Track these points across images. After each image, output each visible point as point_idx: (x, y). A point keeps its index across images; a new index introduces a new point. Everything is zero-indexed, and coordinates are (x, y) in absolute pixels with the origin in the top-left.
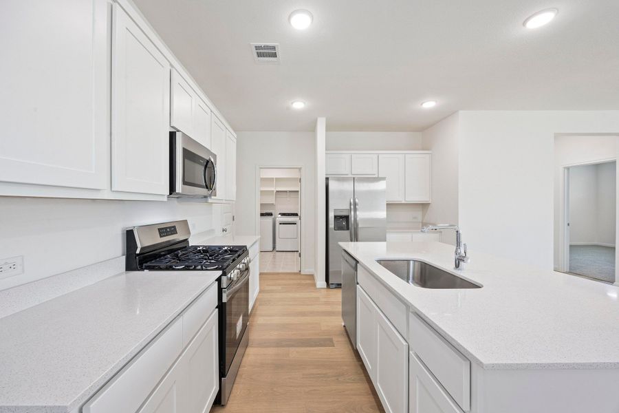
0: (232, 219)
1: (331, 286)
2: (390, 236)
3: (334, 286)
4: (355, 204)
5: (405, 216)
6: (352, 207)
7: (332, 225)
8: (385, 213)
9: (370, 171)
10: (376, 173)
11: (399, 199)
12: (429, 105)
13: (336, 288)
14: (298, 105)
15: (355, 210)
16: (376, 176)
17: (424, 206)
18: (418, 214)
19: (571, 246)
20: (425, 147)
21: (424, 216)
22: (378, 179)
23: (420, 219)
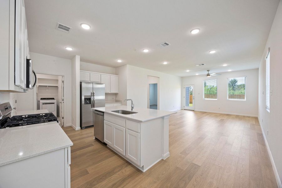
0: (15, 101)
1: (83, 128)
2: (106, 105)
3: (84, 128)
4: (93, 93)
5: (110, 98)
6: (92, 94)
7: (83, 102)
8: (104, 97)
9: (98, 80)
10: (100, 81)
11: (108, 92)
12: (119, 61)
13: (85, 128)
14: (69, 49)
15: (94, 96)
16: (100, 83)
17: (116, 94)
18: (114, 97)
19: (150, 105)
20: (116, 74)
21: (116, 97)
22: (101, 84)
23: (115, 99)
